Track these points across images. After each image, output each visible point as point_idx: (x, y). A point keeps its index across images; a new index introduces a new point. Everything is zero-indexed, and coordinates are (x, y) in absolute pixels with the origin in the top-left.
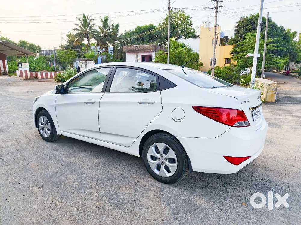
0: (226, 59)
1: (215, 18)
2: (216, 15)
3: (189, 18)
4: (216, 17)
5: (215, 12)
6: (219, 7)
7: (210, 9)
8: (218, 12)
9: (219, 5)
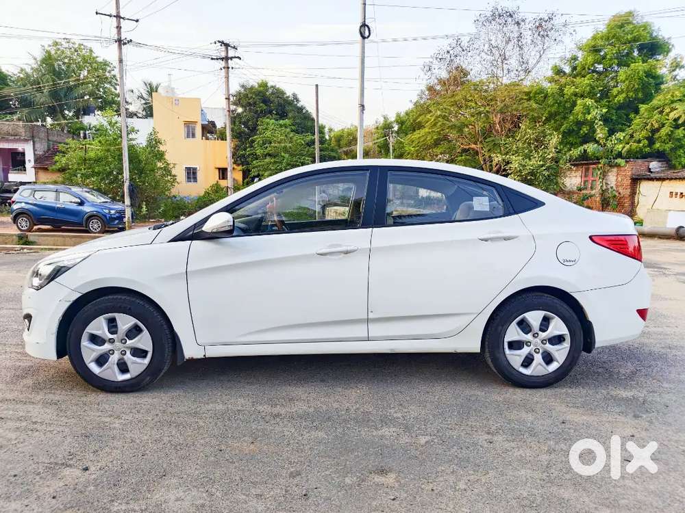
0: (219, 169)
1: (224, 79)
2: (228, 73)
3: (109, 68)
4: (227, 77)
5: (224, 68)
6: (231, 58)
7: (212, 59)
8: (230, 69)
9: (230, 55)
